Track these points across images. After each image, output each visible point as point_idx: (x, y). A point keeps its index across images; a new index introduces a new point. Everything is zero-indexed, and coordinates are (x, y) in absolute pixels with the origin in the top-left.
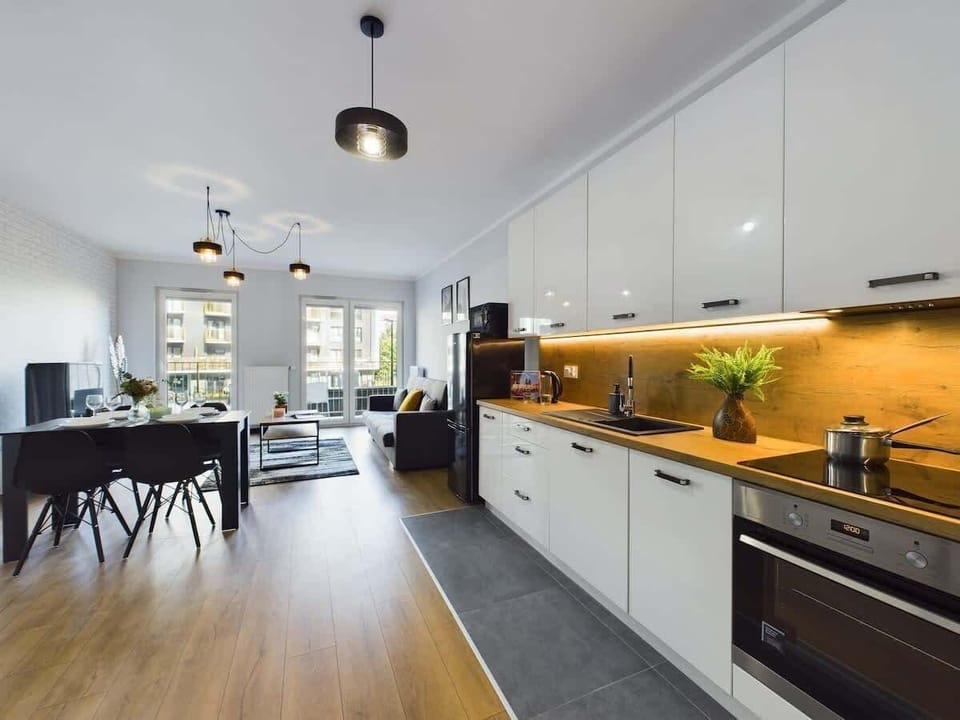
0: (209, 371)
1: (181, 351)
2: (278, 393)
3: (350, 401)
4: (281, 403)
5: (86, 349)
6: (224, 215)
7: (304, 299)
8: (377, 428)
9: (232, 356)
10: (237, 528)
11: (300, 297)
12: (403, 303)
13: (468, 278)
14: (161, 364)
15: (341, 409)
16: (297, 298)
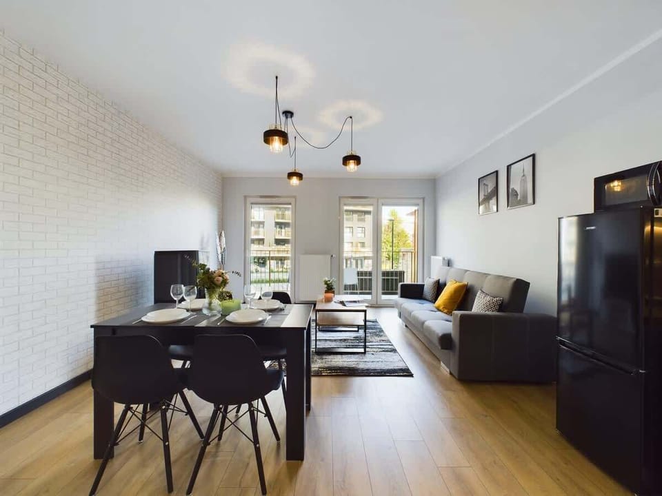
0: (277, 255)
1: (263, 243)
2: (327, 279)
3: (377, 283)
4: (330, 289)
5: (202, 241)
6: (289, 115)
7: (342, 200)
8: (423, 323)
9: (292, 246)
10: (302, 459)
11: (340, 198)
12: (424, 199)
13: (533, 156)
14: (247, 251)
15: (370, 289)
16: (338, 199)
